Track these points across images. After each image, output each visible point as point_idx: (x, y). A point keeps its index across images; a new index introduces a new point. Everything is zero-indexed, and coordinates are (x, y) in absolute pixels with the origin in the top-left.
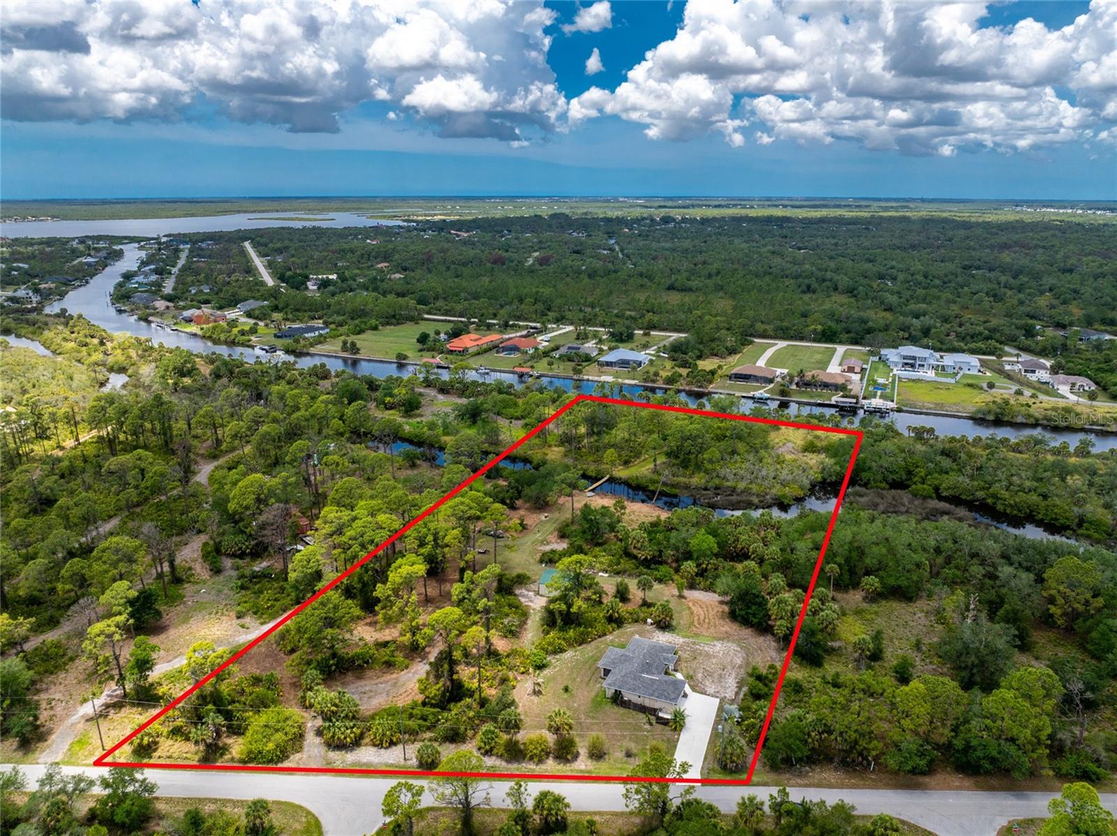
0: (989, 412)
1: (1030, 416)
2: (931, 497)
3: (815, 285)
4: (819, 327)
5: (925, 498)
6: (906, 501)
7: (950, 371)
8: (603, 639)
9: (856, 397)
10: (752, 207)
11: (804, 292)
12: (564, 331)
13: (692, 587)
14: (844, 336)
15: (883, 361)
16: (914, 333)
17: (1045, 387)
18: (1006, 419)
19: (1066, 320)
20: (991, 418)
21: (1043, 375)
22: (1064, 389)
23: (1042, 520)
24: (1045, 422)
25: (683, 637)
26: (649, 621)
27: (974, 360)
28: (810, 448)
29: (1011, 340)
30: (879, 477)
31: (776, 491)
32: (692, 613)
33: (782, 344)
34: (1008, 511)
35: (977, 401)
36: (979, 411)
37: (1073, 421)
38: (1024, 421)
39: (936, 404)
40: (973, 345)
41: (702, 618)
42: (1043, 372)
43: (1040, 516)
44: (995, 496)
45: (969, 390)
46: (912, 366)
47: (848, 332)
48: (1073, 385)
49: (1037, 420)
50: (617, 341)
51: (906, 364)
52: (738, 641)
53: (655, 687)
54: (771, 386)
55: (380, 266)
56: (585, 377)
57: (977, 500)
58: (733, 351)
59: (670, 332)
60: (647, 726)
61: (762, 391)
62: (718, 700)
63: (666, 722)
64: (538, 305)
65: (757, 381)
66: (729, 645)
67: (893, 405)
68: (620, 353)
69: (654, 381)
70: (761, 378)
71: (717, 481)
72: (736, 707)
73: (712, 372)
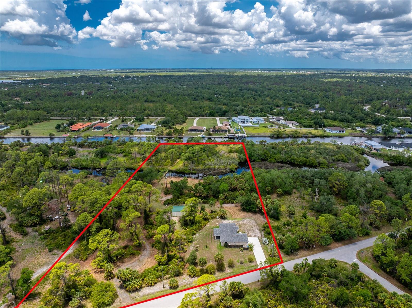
0: (275, 134)
1: (287, 134)
2: (275, 162)
3: (197, 98)
4: (209, 112)
5: (274, 163)
6: (268, 164)
7: (256, 123)
8: (206, 226)
9: (233, 134)
10: (156, 72)
11: (193, 100)
12: (115, 119)
13: (224, 203)
14: (217, 114)
15: (234, 121)
16: (238, 112)
17: (284, 125)
18: (280, 136)
19: (279, 105)
20: (276, 136)
21: (282, 122)
22: (290, 125)
23: (309, 165)
24: (291, 136)
25: (232, 220)
26: (218, 217)
27: (262, 119)
28: (230, 152)
29: (268, 112)
30: (257, 158)
31: (229, 167)
32: (229, 212)
33: (198, 119)
34: (299, 163)
35: (270, 131)
36: (272, 134)
37: (299, 135)
38: (285, 136)
39: (258, 134)
40: (257, 114)
41: (233, 213)
42: (282, 121)
43: (308, 164)
44: (293, 159)
45: (264, 128)
46: (244, 122)
47: (217, 113)
48: (293, 124)
49: (289, 135)
51: (242, 122)
52: (250, 218)
53: (239, 238)
54: (204, 132)
55: (16, 99)
56: (135, 136)
57: (288, 161)
58: (184, 122)
59: (155, 117)
60: (241, 252)
61: (202, 135)
62: (257, 238)
63: (247, 249)
64: (100, 111)
65: (198, 132)
66: (248, 219)
67: (246, 135)
68: (144, 126)
69: (162, 135)
70: (199, 130)
71: (208, 167)
72: (266, 238)
73: (182, 130)
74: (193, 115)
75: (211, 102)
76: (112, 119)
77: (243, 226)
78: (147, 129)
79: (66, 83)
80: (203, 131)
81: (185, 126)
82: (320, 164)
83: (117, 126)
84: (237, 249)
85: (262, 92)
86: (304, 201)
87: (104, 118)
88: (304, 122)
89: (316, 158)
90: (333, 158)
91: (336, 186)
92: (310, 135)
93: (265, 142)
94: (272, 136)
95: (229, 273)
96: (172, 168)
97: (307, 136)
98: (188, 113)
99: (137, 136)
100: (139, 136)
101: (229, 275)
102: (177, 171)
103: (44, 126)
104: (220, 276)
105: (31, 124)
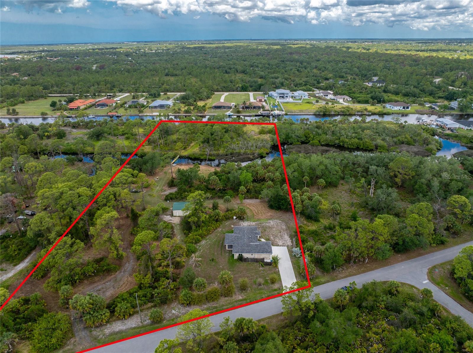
0: (321, 111)
1: (336, 111)
2: (319, 145)
3: (228, 71)
4: (240, 85)
5: (317, 146)
7: (297, 98)
8: (216, 230)
9: (269, 110)
11: (224, 73)
12: (125, 96)
13: (245, 198)
14: (250, 89)
15: (271, 96)
16: (277, 85)
17: (334, 101)
18: (327, 113)
20: (322, 113)
21: (330, 97)
22: (341, 101)
24: (341, 113)
26: (235, 217)
27: (306, 93)
28: (262, 132)
29: (313, 85)
30: (296, 140)
31: (257, 151)
32: (251, 210)
33: (226, 94)
34: (349, 147)
35: (314, 109)
36: (317, 111)
37: (351, 112)
38: (334, 113)
39: (300, 111)
40: (301, 88)
41: (256, 211)
42: (330, 95)
43: (362, 147)
44: (343, 142)
45: (308, 104)
46: (283, 97)
47: (251, 87)
48: (344, 99)
49: (339, 113)
50: (154, 98)
51: (280, 97)
52: (279, 218)
53: (259, 248)
54: (231, 110)
55: (14, 74)
56: (145, 114)
57: (336, 144)
58: (208, 98)
59: (175, 92)
60: (261, 268)
61: (229, 112)
62: (286, 247)
63: (269, 264)
64: (109, 85)
65: (225, 109)
66: (276, 220)
67: (284, 113)
68: (159, 102)
69: (179, 113)
70: (226, 107)
71: (231, 151)
72: (298, 248)
73: (204, 106)
74: (221, 90)
75: (245, 75)
76: (122, 95)
77: (268, 230)
78: (162, 106)
79: (78, 57)
80: (230, 108)
81: (210, 102)
82: (377, 147)
83: (125, 103)
84: (256, 264)
85: (309, 63)
86: (354, 196)
87: (112, 94)
88: (359, 97)
89: (373, 140)
90: (395, 139)
91: (399, 176)
92: (365, 113)
93: (307, 120)
94: (318, 113)
95: (241, 300)
96: (185, 153)
97: (363, 113)
98: (215, 87)
99: (148, 114)
100: (151, 114)
101: (240, 303)
102: (191, 157)
103: (38, 104)
104: (226, 305)
105: (23, 102)
